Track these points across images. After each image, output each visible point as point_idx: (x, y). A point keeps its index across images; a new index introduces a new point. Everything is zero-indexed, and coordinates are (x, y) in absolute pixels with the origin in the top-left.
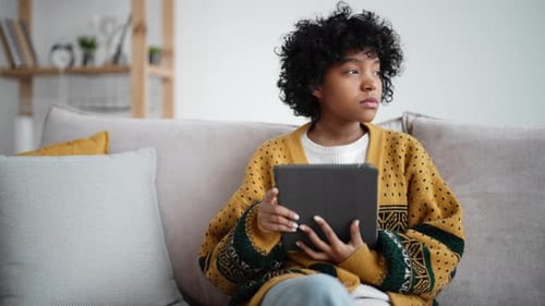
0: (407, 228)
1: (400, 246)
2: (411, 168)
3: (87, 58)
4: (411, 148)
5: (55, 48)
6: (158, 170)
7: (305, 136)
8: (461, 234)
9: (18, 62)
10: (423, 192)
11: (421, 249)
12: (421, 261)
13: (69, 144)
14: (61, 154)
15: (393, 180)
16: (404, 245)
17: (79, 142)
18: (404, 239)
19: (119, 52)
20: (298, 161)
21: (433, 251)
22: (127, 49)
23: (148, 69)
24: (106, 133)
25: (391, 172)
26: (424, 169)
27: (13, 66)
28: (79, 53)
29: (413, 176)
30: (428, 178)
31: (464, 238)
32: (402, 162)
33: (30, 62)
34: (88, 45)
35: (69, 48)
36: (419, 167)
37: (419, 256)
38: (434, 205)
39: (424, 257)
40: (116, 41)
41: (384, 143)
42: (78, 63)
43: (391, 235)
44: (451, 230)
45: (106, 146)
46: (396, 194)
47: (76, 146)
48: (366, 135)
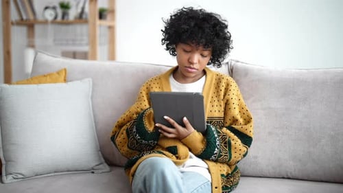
0: (223, 126)
1: (216, 136)
2: (227, 97)
3: (64, 15)
4: (228, 85)
5: (46, 8)
6: (93, 91)
7: (172, 76)
8: (251, 135)
9: (24, 17)
10: (232, 110)
11: (227, 140)
12: (226, 147)
13: (45, 76)
14: (40, 83)
15: (216, 103)
16: (219, 136)
17: (50, 75)
18: (220, 133)
19: (82, 12)
20: (166, 90)
21: (233, 142)
22: (87, 10)
23: (98, 22)
24: (65, 70)
25: (215, 99)
26: (234, 97)
27: (22, 19)
28: (60, 11)
29: (227, 100)
30: (236, 102)
31: (252, 136)
32: (222, 93)
33: (31, 17)
34: (65, 7)
35: (54, 8)
36: (231, 96)
37: (225, 143)
38: (238, 117)
39: (228, 144)
40: (81, 5)
41: (214, 81)
42: (59, 18)
43: (213, 129)
44: (245, 132)
45: (65, 77)
46: (217, 111)
47: (48, 77)
48: (204, 77)
